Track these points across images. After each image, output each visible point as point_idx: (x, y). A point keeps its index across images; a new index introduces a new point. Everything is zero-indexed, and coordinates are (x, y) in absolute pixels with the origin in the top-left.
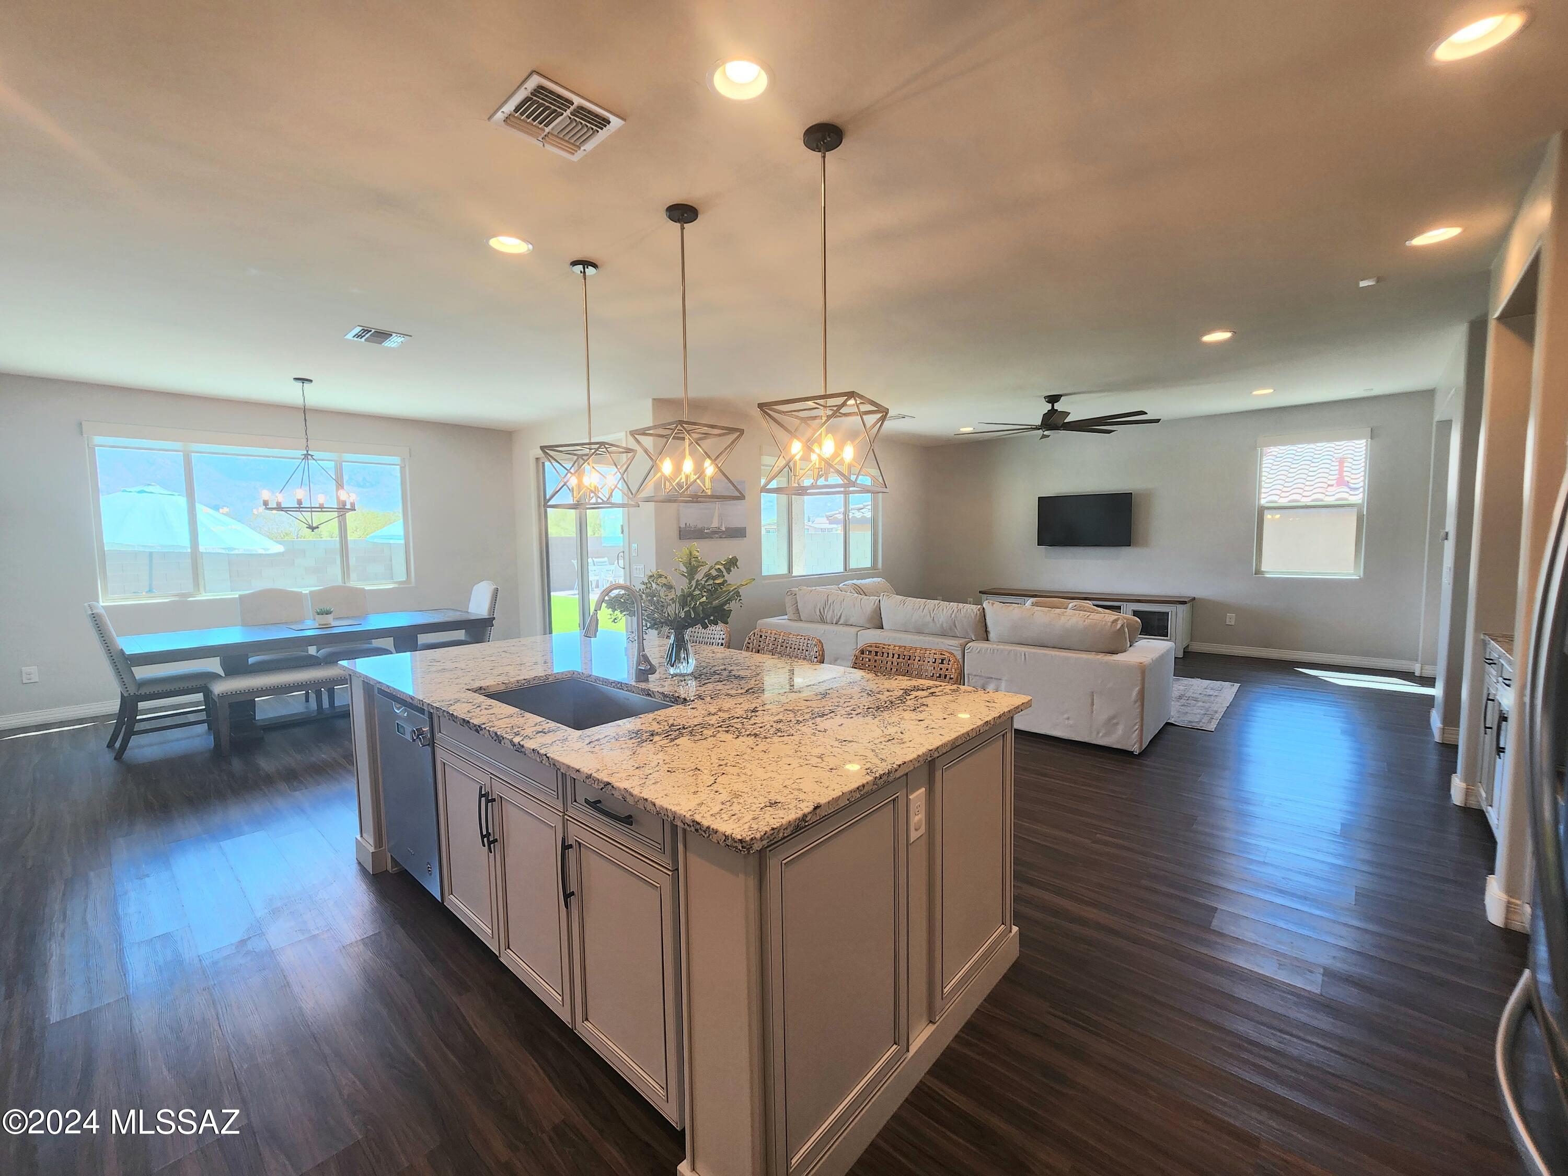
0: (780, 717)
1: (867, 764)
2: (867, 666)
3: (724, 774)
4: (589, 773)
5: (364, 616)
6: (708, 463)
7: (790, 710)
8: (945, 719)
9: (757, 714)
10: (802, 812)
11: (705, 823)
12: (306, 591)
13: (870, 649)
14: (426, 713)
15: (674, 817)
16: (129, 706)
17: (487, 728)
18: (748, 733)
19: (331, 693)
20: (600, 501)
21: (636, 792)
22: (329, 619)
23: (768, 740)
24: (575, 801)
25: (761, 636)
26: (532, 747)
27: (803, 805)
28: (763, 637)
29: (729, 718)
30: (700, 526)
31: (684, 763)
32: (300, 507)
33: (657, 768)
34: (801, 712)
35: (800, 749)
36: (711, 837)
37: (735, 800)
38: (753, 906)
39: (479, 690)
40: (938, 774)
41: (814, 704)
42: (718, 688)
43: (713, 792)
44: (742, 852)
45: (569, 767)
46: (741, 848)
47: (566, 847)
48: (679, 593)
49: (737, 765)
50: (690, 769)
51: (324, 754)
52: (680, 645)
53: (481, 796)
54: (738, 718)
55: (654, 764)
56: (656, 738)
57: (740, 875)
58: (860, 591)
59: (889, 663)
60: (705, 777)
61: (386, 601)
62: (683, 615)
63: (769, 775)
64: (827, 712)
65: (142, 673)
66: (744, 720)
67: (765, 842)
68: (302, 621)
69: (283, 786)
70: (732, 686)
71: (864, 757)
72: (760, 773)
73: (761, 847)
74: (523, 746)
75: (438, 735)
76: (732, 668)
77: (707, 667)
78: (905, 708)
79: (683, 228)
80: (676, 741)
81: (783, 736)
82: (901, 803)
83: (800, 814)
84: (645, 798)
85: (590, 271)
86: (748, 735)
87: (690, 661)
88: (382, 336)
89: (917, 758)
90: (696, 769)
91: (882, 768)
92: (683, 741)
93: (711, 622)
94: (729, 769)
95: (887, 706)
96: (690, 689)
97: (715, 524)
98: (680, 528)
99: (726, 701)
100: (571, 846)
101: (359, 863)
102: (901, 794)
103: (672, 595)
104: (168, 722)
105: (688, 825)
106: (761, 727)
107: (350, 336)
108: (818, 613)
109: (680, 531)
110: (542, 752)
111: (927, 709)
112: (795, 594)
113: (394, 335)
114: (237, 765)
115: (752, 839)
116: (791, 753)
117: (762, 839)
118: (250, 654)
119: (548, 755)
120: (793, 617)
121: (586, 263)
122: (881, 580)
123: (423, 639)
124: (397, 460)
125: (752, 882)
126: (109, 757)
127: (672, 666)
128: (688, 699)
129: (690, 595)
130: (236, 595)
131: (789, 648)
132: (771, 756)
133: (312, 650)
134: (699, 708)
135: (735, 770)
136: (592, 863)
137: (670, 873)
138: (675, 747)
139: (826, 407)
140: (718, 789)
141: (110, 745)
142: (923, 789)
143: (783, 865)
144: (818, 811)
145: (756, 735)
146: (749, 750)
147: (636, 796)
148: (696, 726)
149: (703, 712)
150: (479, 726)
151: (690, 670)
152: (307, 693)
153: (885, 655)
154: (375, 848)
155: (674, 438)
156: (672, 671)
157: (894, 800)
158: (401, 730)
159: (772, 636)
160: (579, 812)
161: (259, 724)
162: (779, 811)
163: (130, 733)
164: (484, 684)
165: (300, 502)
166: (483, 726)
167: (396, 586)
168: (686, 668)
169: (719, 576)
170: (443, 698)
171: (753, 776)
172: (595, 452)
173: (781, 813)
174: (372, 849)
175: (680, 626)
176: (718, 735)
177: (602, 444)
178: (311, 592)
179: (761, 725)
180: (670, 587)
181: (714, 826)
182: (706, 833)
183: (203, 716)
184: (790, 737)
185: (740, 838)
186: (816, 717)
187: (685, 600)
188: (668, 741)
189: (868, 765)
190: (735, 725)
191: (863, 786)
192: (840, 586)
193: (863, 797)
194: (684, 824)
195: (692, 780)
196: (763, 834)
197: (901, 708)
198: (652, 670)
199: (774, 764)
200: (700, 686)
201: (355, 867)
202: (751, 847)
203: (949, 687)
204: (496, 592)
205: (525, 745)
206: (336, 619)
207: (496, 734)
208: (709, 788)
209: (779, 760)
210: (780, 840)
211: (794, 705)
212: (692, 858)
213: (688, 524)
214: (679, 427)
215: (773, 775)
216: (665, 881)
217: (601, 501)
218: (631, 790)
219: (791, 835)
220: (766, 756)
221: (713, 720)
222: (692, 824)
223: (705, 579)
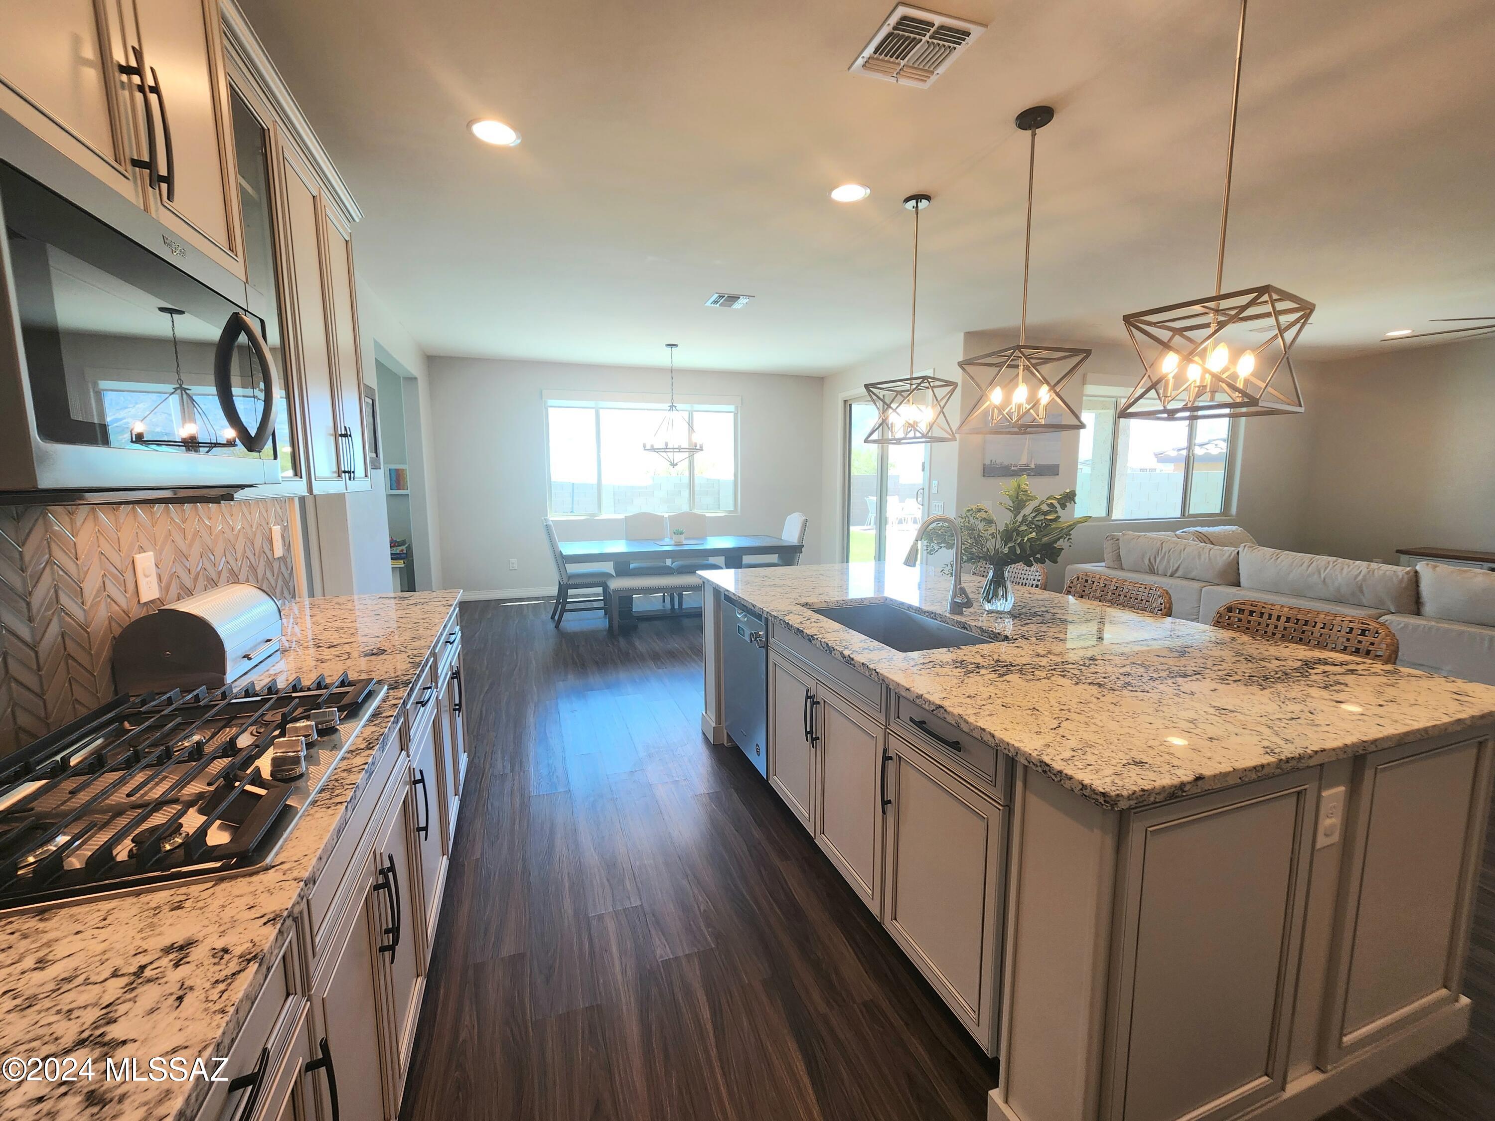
0: (1127, 669)
1: (1263, 741)
2: (1235, 626)
3: (1068, 719)
4: (920, 693)
5: (703, 538)
6: (1045, 388)
7: (1139, 664)
8: (1381, 706)
9: (1096, 662)
10: (1179, 780)
11: (1057, 765)
12: (666, 515)
13: (1242, 607)
14: (763, 619)
15: (1017, 753)
16: (563, 590)
17: (819, 639)
18: (1090, 681)
19: (680, 596)
20: (918, 435)
21: (972, 719)
22: (682, 538)
23: (1117, 693)
24: (898, 718)
25: (1087, 581)
26: (862, 661)
27: (1180, 772)
28: (1090, 582)
29: (1063, 662)
30: (1006, 463)
31: (1019, 700)
32: (666, 449)
33: (989, 701)
34: (1155, 668)
35: (1161, 708)
36: (1062, 782)
37: (1087, 749)
38: (1109, 868)
39: (806, 605)
40: (1369, 774)
41: (1171, 662)
42: (1043, 629)
43: (1059, 736)
44: (1104, 807)
45: (898, 684)
46: (1103, 803)
47: (886, 758)
48: (1002, 528)
49: (1082, 712)
50: (1027, 708)
51: (675, 644)
52: (998, 582)
53: (808, 697)
54: (1074, 664)
55: (986, 696)
56: (983, 671)
57: (1095, 830)
58: (1205, 539)
59: (1271, 627)
60: (1047, 719)
61: (721, 526)
62: (1006, 550)
63: (1127, 730)
64: (1189, 673)
65: (572, 568)
66: (1082, 667)
67: (1132, 802)
68: (662, 539)
69: (651, 664)
70: (1059, 629)
71: (1258, 733)
72: (1112, 725)
73: (1127, 807)
74: (853, 659)
75: (771, 640)
76: (1055, 611)
77: (1025, 607)
78: (1308, 683)
79: (1034, 135)
80: (1005, 677)
81: (1136, 691)
82: (1310, 799)
83: (1176, 781)
84: (982, 727)
85: (923, 204)
86: (1090, 684)
87: (1009, 599)
88: (733, 298)
89: (1344, 748)
90: (1034, 708)
91: (1289, 751)
92: (1013, 678)
93: (1038, 561)
94: (1073, 716)
95: (1279, 678)
96: (1008, 627)
97: (1024, 460)
98: (984, 465)
99: (1055, 644)
100: (891, 758)
101: (704, 733)
102: (1311, 787)
103: (992, 530)
104: (582, 606)
105: (1034, 764)
106: (1104, 678)
107: (708, 304)
108: (1147, 562)
109: (984, 470)
110: (871, 666)
111: (1347, 689)
112: (1118, 540)
113: (741, 297)
114: (622, 642)
115: (1118, 795)
116: (1150, 711)
117: (1129, 798)
118: (631, 562)
119: (877, 670)
120: (1112, 565)
121: (918, 197)
122: (1237, 529)
123: (747, 559)
124: (732, 408)
125: (1110, 842)
126: (551, 626)
127: (989, 602)
128: (1010, 637)
129: (1016, 530)
130: (621, 516)
131: (1122, 596)
132: (1124, 710)
133: (669, 562)
134: (1026, 647)
135: (1082, 718)
136: (911, 778)
137: (1001, 808)
138: (1005, 683)
139: (1219, 311)
140: (1064, 734)
141: (553, 618)
142: (1342, 789)
143: (1148, 833)
144: (1200, 783)
145: (1100, 685)
146: (1095, 700)
147: (971, 723)
148: (1025, 665)
149: (1030, 653)
150: (812, 636)
151: (1007, 609)
152: (664, 595)
153: (1266, 616)
154: (716, 724)
155: (1009, 366)
156: (988, 607)
157: (1299, 793)
158: (741, 631)
159: (1102, 582)
160: (902, 728)
161: (635, 615)
162: (1147, 773)
163: (564, 610)
164: (809, 600)
165: (666, 445)
166: (815, 637)
167: (726, 514)
168: (1003, 605)
169: (1051, 511)
170: (778, 609)
171: (1106, 728)
172: (917, 387)
173: (1152, 775)
174: (714, 725)
175: (1000, 562)
176: (1053, 678)
177: (924, 378)
178: (669, 516)
179: (1104, 675)
180: (989, 522)
181: (1069, 771)
182: (1056, 777)
183: (601, 604)
184: (1145, 694)
185: (1103, 791)
186: (1176, 676)
187: (1008, 535)
188: (996, 675)
189: (1266, 743)
190: (1072, 671)
191: (1263, 766)
192: (1177, 533)
193: (1260, 780)
194: (1029, 763)
195: (1031, 719)
196: (1130, 793)
197: (1302, 683)
198: (969, 604)
199: (1130, 719)
200: (1022, 626)
201: (700, 737)
202: (1116, 804)
203: (1378, 667)
204: (805, 523)
205: (855, 658)
206: (686, 539)
207: (827, 644)
208: (1053, 731)
209: (1136, 716)
210: (1149, 805)
211: (1143, 659)
212: (1032, 799)
213: (993, 461)
214: (1017, 353)
215: (1132, 731)
216: (995, 816)
217: (920, 435)
218: (966, 717)
219: (1163, 801)
220: (1117, 709)
221: (1044, 662)
222: (1038, 764)
223: (1034, 514)
